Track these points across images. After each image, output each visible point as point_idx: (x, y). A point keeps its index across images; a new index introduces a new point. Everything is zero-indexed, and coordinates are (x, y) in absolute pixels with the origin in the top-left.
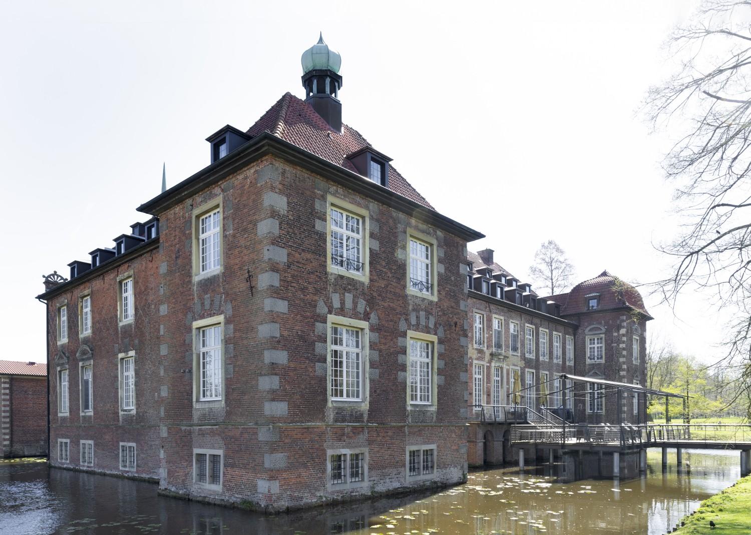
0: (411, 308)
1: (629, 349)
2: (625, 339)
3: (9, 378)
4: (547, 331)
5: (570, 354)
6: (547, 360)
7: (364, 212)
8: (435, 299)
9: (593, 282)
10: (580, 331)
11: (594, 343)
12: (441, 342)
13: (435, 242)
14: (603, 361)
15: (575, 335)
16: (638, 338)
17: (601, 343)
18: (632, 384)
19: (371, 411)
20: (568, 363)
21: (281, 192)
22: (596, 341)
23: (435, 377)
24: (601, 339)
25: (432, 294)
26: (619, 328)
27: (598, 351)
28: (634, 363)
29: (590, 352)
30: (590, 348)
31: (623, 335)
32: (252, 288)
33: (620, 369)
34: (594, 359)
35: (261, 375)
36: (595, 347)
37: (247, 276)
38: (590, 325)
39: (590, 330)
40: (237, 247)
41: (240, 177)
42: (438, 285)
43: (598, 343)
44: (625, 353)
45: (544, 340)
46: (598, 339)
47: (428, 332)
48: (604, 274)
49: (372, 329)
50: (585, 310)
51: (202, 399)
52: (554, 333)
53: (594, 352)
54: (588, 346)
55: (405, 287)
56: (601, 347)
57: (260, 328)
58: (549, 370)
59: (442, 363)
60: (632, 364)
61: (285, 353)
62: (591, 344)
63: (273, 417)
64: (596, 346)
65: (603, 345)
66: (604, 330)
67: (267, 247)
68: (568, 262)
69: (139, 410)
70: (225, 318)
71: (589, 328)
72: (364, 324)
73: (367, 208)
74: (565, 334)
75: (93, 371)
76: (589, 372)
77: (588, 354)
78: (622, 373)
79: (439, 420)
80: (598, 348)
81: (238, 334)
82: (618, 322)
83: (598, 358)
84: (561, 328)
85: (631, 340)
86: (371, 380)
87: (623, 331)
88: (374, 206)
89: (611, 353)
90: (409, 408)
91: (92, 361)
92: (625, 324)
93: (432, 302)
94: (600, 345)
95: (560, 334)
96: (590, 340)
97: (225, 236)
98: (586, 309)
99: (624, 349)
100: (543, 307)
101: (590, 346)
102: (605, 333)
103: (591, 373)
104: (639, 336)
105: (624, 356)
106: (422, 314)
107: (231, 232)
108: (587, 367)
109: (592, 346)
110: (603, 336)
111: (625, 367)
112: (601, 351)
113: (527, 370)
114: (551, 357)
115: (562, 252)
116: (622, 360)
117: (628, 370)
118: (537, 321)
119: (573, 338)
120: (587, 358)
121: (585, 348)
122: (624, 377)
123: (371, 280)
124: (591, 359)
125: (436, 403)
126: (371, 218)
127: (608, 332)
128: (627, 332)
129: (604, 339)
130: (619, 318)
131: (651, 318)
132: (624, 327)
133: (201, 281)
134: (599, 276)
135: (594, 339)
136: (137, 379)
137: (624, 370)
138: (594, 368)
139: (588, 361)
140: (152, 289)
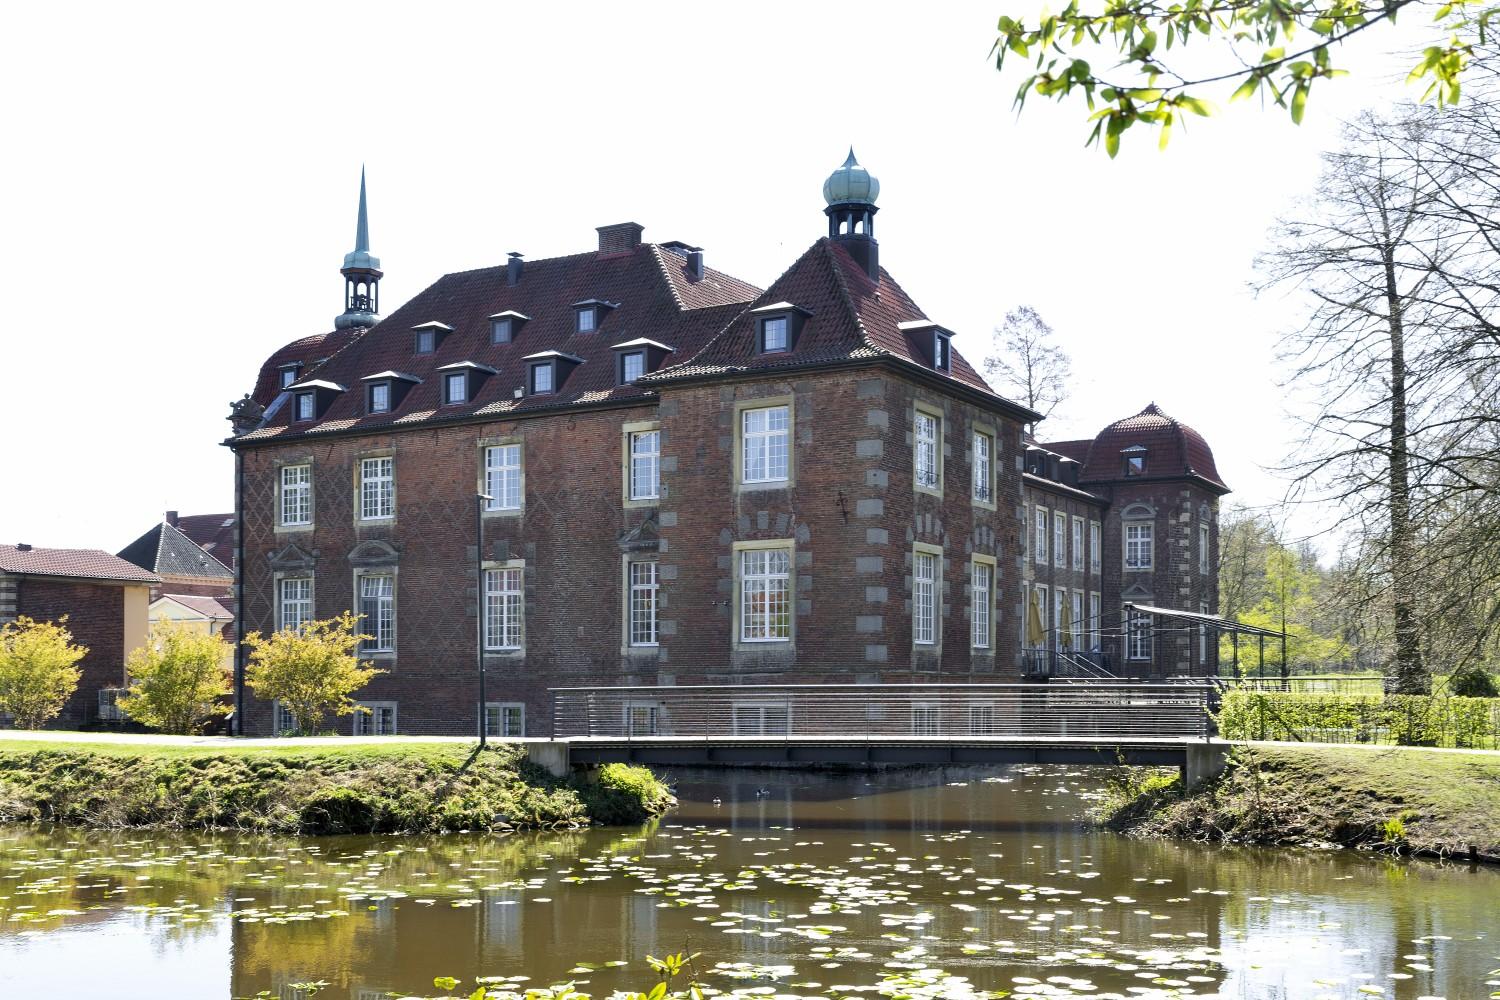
0: (975, 522)
1: (1194, 548)
2: (1187, 531)
3: (16, 580)
4: (1064, 514)
5: (1096, 554)
6: (1064, 567)
7: (940, 412)
8: (994, 508)
9: (1132, 423)
10: (1112, 513)
11: (1136, 536)
12: (1000, 565)
13: (994, 433)
14: (1151, 568)
15: (1103, 520)
16: (1207, 527)
17: (1149, 536)
18: (1198, 611)
19: (944, 656)
20: (1092, 572)
21: (884, 409)
22: (1139, 532)
23: (994, 612)
24: (1149, 528)
25: (991, 501)
26: (1179, 511)
27: (1143, 550)
28: (1202, 572)
29: (1130, 551)
30: (1130, 544)
31: (1186, 524)
32: (845, 514)
33: (1181, 584)
34: (1136, 564)
35: (860, 614)
36: (1137, 544)
37: (837, 497)
38: (1130, 502)
39: (1130, 512)
40: (818, 461)
41: (827, 382)
42: (998, 489)
43: (1143, 536)
44: (1187, 555)
45: (1059, 530)
46: (1142, 528)
47: (989, 554)
48: (1151, 410)
49: (946, 556)
50: (1121, 476)
51: (744, 640)
52: (1074, 517)
53: (1136, 551)
54: (1127, 540)
55: (970, 497)
56: (1148, 543)
57: (859, 561)
58: (1066, 585)
59: (1000, 591)
60: (1198, 575)
61: (886, 589)
62: (1130, 537)
63: (876, 662)
64: (1139, 540)
65: (1151, 540)
66: (1153, 513)
67: (874, 472)
68: (1059, 351)
69: (535, 651)
70: (797, 543)
71: (1128, 508)
72: (938, 550)
73: (943, 407)
74: (1090, 518)
75: (399, 584)
76: (1128, 587)
77: (1126, 555)
78: (1184, 591)
79: (998, 668)
80: (1143, 544)
81: (819, 565)
82: (1178, 501)
83: (1143, 563)
84: (1084, 508)
85: (1196, 532)
86: (944, 619)
87: (1185, 517)
88: (947, 402)
89: (1165, 555)
90: (973, 653)
91: (397, 568)
92: (1188, 505)
93: (992, 512)
94: (1146, 540)
95: (1082, 519)
96: (1130, 529)
97: (798, 446)
98: (1123, 474)
99: (1186, 549)
100: (1055, 472)
101: (1129, 540)
102: (1155, 519)
103: (1131, 589)
104: (1209, 524)
105: (1186, 561)
106: (984, 528)
107: (810, 442)
108: (1124, 578)
109: (1133, 540)
110: (1152, 523)
111: (1188, 579)
112: (1149, 550)
113: (1038, 585)
114: (1069, 563)
115: (1048, 330)
116: (1183, 567)
117: (1192, 586)
118: (1050, 499)
119: (1100, 524)
120: (1124, 561)
121: (1120, 545)
122: (1186, 597)
123: (945, 495)
124: (1130, 564)
125: (994, 647)
126: (946, 419)
127: (1160, 517)
128: (1191, 518)
129: (1152, 529)
130: (1178, 495)
131: (1226, 491)
132: (1186, 511)
133: (750, 492)
134: (1142, 413)
135: (1136, 529)
136: (530, 604)
137: (1186, 585)
138: (1135, 581)
139: (1126, 568)
140: (572, 471)
